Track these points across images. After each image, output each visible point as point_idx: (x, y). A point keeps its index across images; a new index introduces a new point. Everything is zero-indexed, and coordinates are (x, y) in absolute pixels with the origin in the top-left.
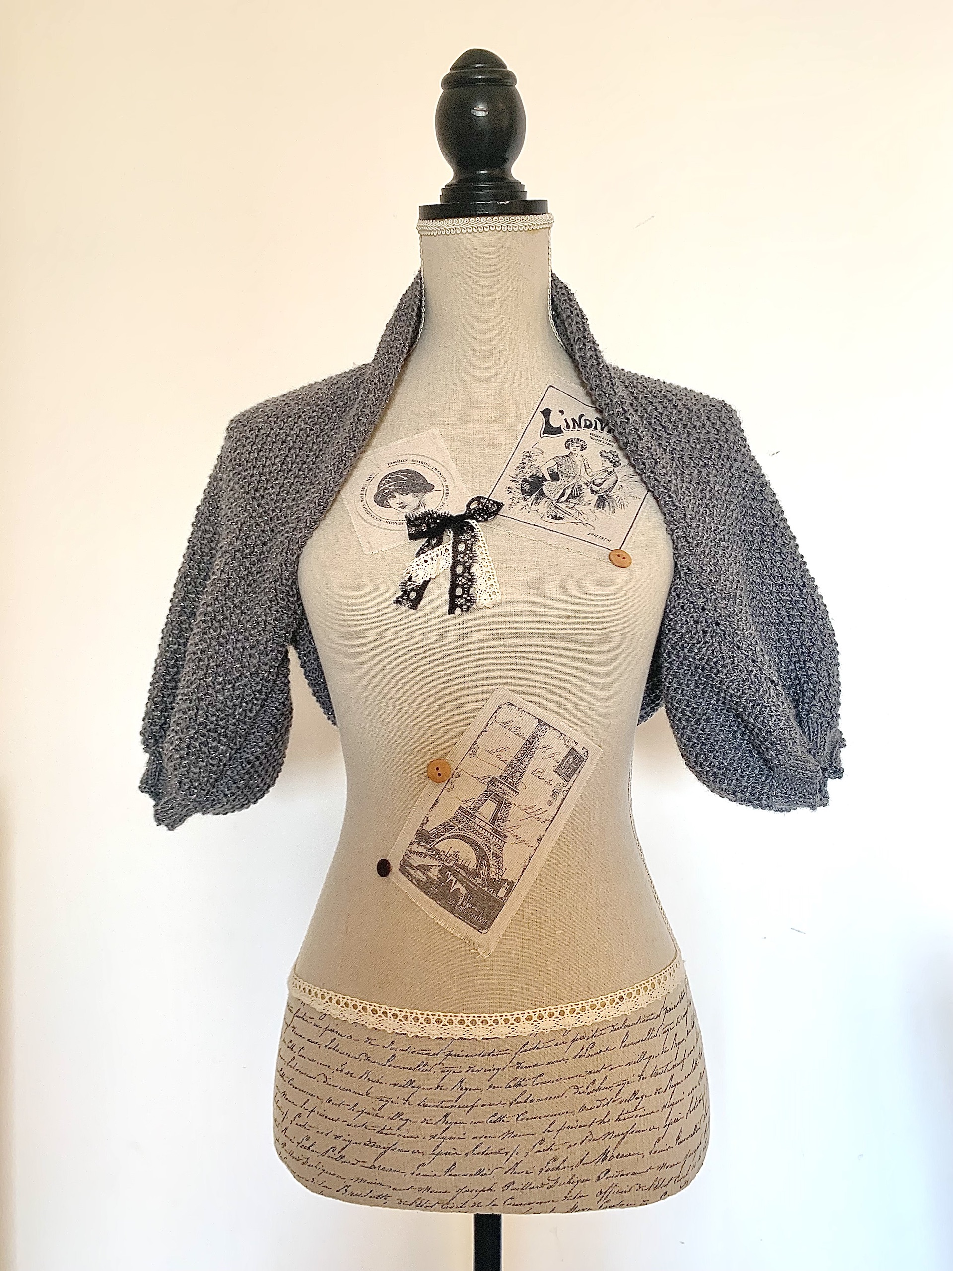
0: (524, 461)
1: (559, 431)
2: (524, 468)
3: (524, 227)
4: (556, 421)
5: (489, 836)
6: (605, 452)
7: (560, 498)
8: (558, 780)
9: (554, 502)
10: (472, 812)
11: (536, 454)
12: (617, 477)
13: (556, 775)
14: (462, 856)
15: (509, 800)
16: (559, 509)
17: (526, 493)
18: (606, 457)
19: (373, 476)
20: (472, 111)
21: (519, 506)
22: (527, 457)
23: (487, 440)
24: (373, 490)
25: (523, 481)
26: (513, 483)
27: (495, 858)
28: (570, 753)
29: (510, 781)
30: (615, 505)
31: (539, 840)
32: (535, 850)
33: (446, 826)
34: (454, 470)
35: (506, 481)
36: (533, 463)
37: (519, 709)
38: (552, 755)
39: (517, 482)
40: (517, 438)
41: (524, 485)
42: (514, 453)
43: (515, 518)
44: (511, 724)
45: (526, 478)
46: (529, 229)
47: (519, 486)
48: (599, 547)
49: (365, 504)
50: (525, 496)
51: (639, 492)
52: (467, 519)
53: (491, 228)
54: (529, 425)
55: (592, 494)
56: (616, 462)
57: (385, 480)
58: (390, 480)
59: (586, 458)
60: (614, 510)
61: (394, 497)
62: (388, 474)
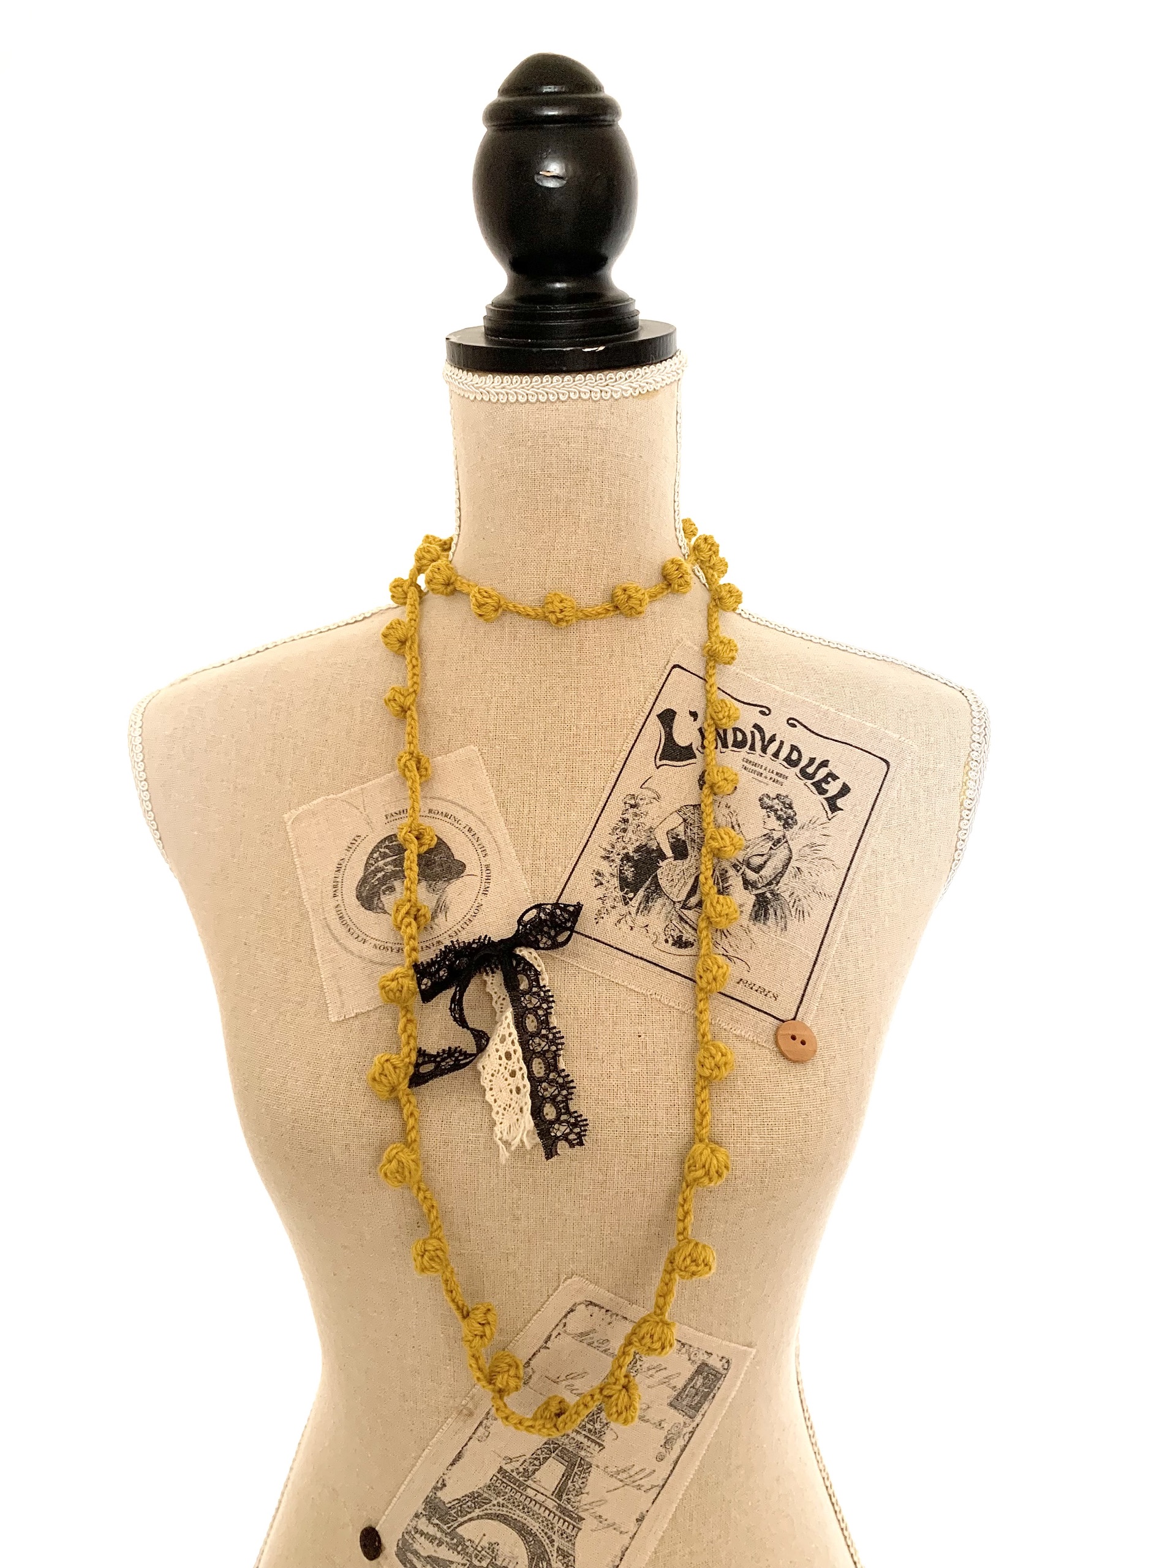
0: (626, 816)
1: (686, 754)
2: (625, 830)
3: (631, 390)
4: (685, 733)
5: (550, 1518)
6: (768, 796)
7: (690, 895)
8: (675, 1417)
9: (678, 906)
10: (521, 1479)
11: (647, 801)
12: (790, 850)
13: (672, 1411)
14: (504, 1550)
15: (587, 1459)
16: (686, 923)
17: (628, 885)
18: (772, 807)
19: (359, 841)
20: (536, 177)
21: (614, 916)
22: (632, 806)
23: (562, 769)
24: (355, 872)
25: (622, 860)
26: (605, 863)
27: (560, 1557)
28: (698, 1372)
29: (588, 1426)
30: (787, 913)
31: (640, 1520)
32: (632, 1538)
33: (476, 1499)
34: (502, 834)
35: (593, 861)
36: (642, 820)
37: (607, 1311)
38: (664, 1380)
39: (613, 861)
40: (614, 769)
41: (625, 868)
42: (608, 798)
43: (606, 942)
44: (591, 1335)
45: (628, 853)
46: (642, 392)
47: (615, 870)
48: (757, 1012)
49: (340, 902)
50: (626, 893)
51: (830, 881)
52: (520, 947)
53: (572, 395)
54: (636, 741)
55: (746, 888)
56: (788, 818)
57: (378, 851)
58: (387, 851)
59: (735, 812)
60: (785, 924)
61: (392, 889)
62: (385, 839)
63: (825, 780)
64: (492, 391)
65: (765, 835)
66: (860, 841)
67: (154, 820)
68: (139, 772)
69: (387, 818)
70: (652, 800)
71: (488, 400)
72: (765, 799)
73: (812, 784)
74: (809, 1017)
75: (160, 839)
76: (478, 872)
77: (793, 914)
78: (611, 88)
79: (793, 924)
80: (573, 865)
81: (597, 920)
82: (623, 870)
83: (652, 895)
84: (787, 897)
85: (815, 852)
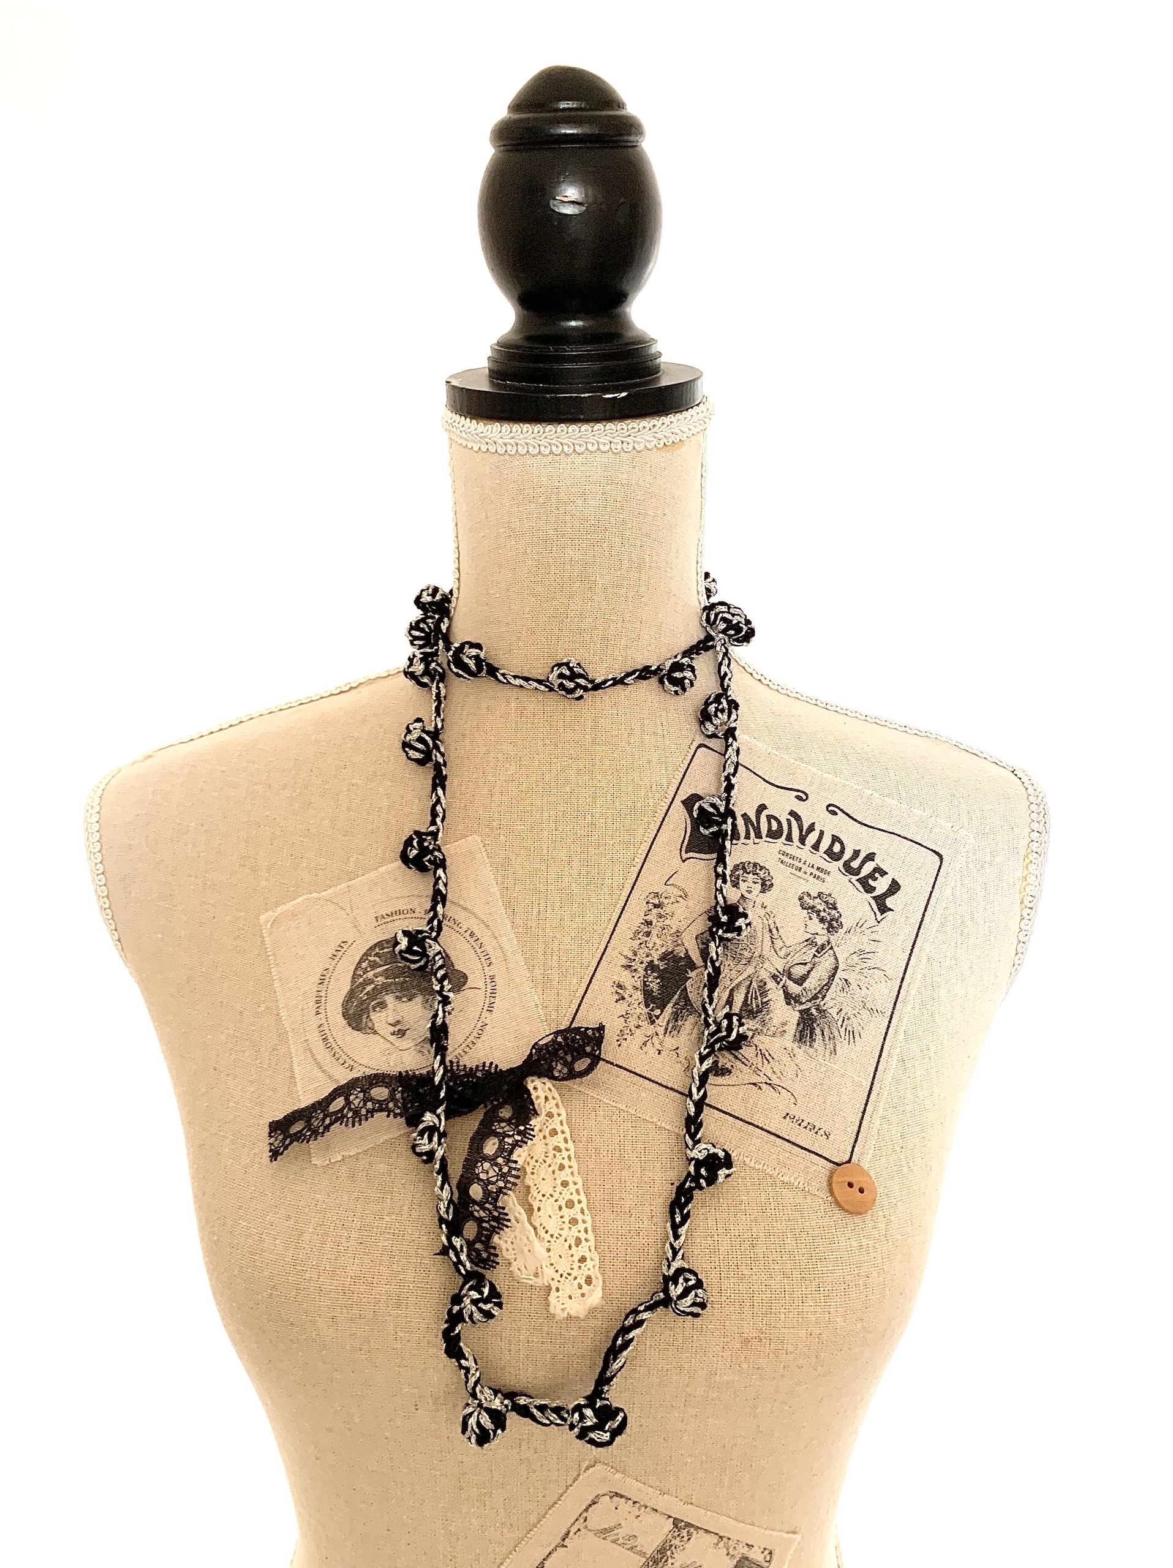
0: (649, 918)
2: (648, 934)
6: (809, 895)
12: (836, 959)
17: (653, 1000)
18: (814, 907)
20: (552, 202)
22: (655, 906)
25: (646, 970)
26: (627, 973)
28: (737, 1567)
30: (836, 1033)
34: (508, 939)
36: (667, 922)
37: (635, 1503)
39: (635, 970)
40: (634, 863)
41: (650, 980)
42: (629, 897)
43: (630, 1068)
44: (616, 1531)
45: (652, 961)
46: (666, 443)
47: (639, 982)
48: (807, 1153)
49: (323, 1021)
50: (652, 1010)
51: (883, 995)
52: (533, 1076)
53: (590, 446)
54: (658, 831)
55: (788, 1004)
56: (832, 920)
57: (367, 959)
58: (377, 959)
59: (772, 913)
60: (834, 1047)
61: (382, 1005)
62: (376, 945)
63: (871, 876)
64: (500, 441)
65: (807, 941)
66: (913, 946)
67: (112, 918)
68: (96, 864)
69: (377, 920)
70: (679, 899)
71: (494, 451)
72: (806, 898)
73: (857, 880)
74: (865, 1158)
75: (119, 940)
76: (481, 985)
77: (843, 1034)
78: (633, 107)
79: (843, 1047)
80: (590, 976)
81: (619, 1043)
82: (647, 981)
83: (681, 1012)
84: (834, 1015)
85: (863, 960)
